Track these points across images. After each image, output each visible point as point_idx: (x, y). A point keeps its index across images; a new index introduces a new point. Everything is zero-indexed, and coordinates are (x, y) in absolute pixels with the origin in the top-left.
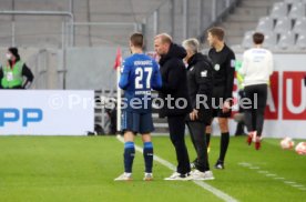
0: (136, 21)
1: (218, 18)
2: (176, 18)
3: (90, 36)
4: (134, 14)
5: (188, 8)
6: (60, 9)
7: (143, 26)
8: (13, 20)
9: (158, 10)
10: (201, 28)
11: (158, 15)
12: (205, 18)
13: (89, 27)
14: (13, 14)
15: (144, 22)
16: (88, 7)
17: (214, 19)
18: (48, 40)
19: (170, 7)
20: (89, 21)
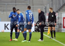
0: (44, 6)
1: (63, 5)
2: (53, 5)
3: (33, 9)
4: (43, 4)
5: (56, 3)
6: (26, 3)
7: (46, 7)
8: (16, 6)
9: (49, 3)
10: (59, 7)
11: (49, 4)
12: (60, 5)
13: (33, 7)
14: (16, 4)
15: (46, 6)
16: (33, 3)
17: (62, 5)
18: (24, 10)
19: (52, 3)
20: (33, 6)
